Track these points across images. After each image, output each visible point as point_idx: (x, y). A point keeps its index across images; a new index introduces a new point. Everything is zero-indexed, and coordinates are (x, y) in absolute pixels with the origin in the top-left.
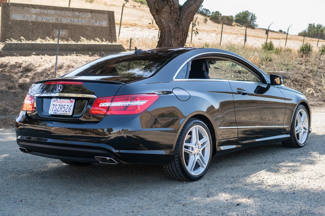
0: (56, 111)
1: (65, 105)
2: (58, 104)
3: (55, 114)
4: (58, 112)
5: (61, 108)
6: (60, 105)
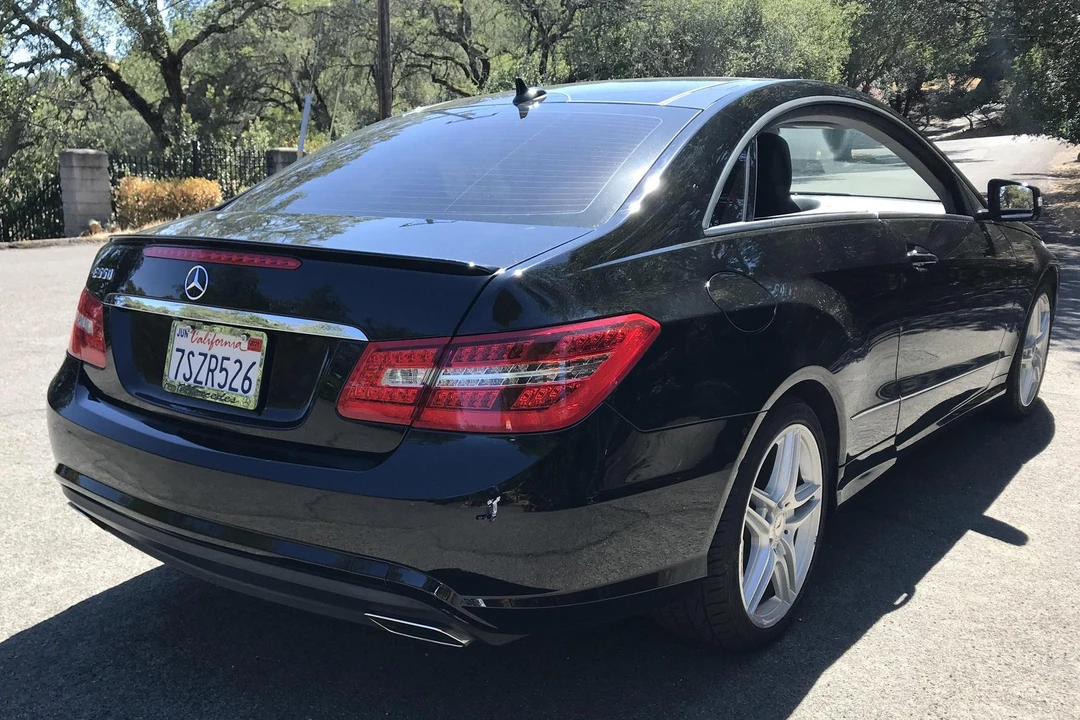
0: (192, 382)
2: (197, 348)
3: (188, 393)
5: (210, 370)
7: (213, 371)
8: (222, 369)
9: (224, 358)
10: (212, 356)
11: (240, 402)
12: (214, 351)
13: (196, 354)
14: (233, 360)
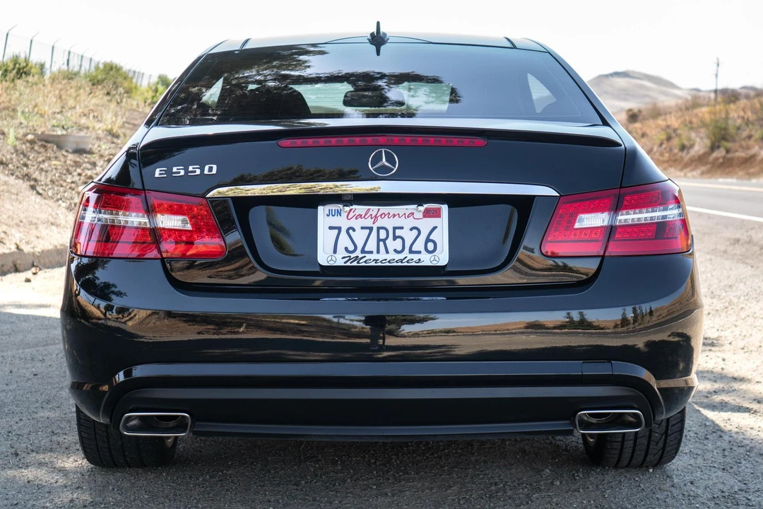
0: (358, 253)
1: (402, 228)
2: (357, 224)
3: (355, 264)
4: (368, 256)
5: (379, 240)
6: (371, 229)
7: (384, 241)
8: (395, 238)
9: (395, 229)
10: (379, 229)
11: (427, 260)
12: (380, 223)
13: (358, 228)
14: (407, 228)
